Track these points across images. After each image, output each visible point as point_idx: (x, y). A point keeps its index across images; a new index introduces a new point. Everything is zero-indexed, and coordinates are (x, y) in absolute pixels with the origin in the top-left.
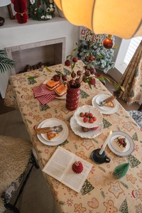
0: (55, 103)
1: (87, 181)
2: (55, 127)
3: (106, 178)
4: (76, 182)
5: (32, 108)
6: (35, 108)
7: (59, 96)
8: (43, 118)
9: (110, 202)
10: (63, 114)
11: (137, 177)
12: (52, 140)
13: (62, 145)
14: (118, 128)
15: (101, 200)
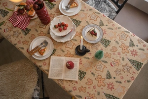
0: (32, 24)
1: (80, 71)
2: (42, 44)
3: (91, 63)
4: (73, 75)
5: (17, 37)
6: (20, 36)
7: (32, 17)
8: (30, 40)
9: (99, 77)
10: (43, 30)
11: (111, 52)
12: (44, 55)
13: (53, 54)
14: (87, 22)
15: (93, 78)
